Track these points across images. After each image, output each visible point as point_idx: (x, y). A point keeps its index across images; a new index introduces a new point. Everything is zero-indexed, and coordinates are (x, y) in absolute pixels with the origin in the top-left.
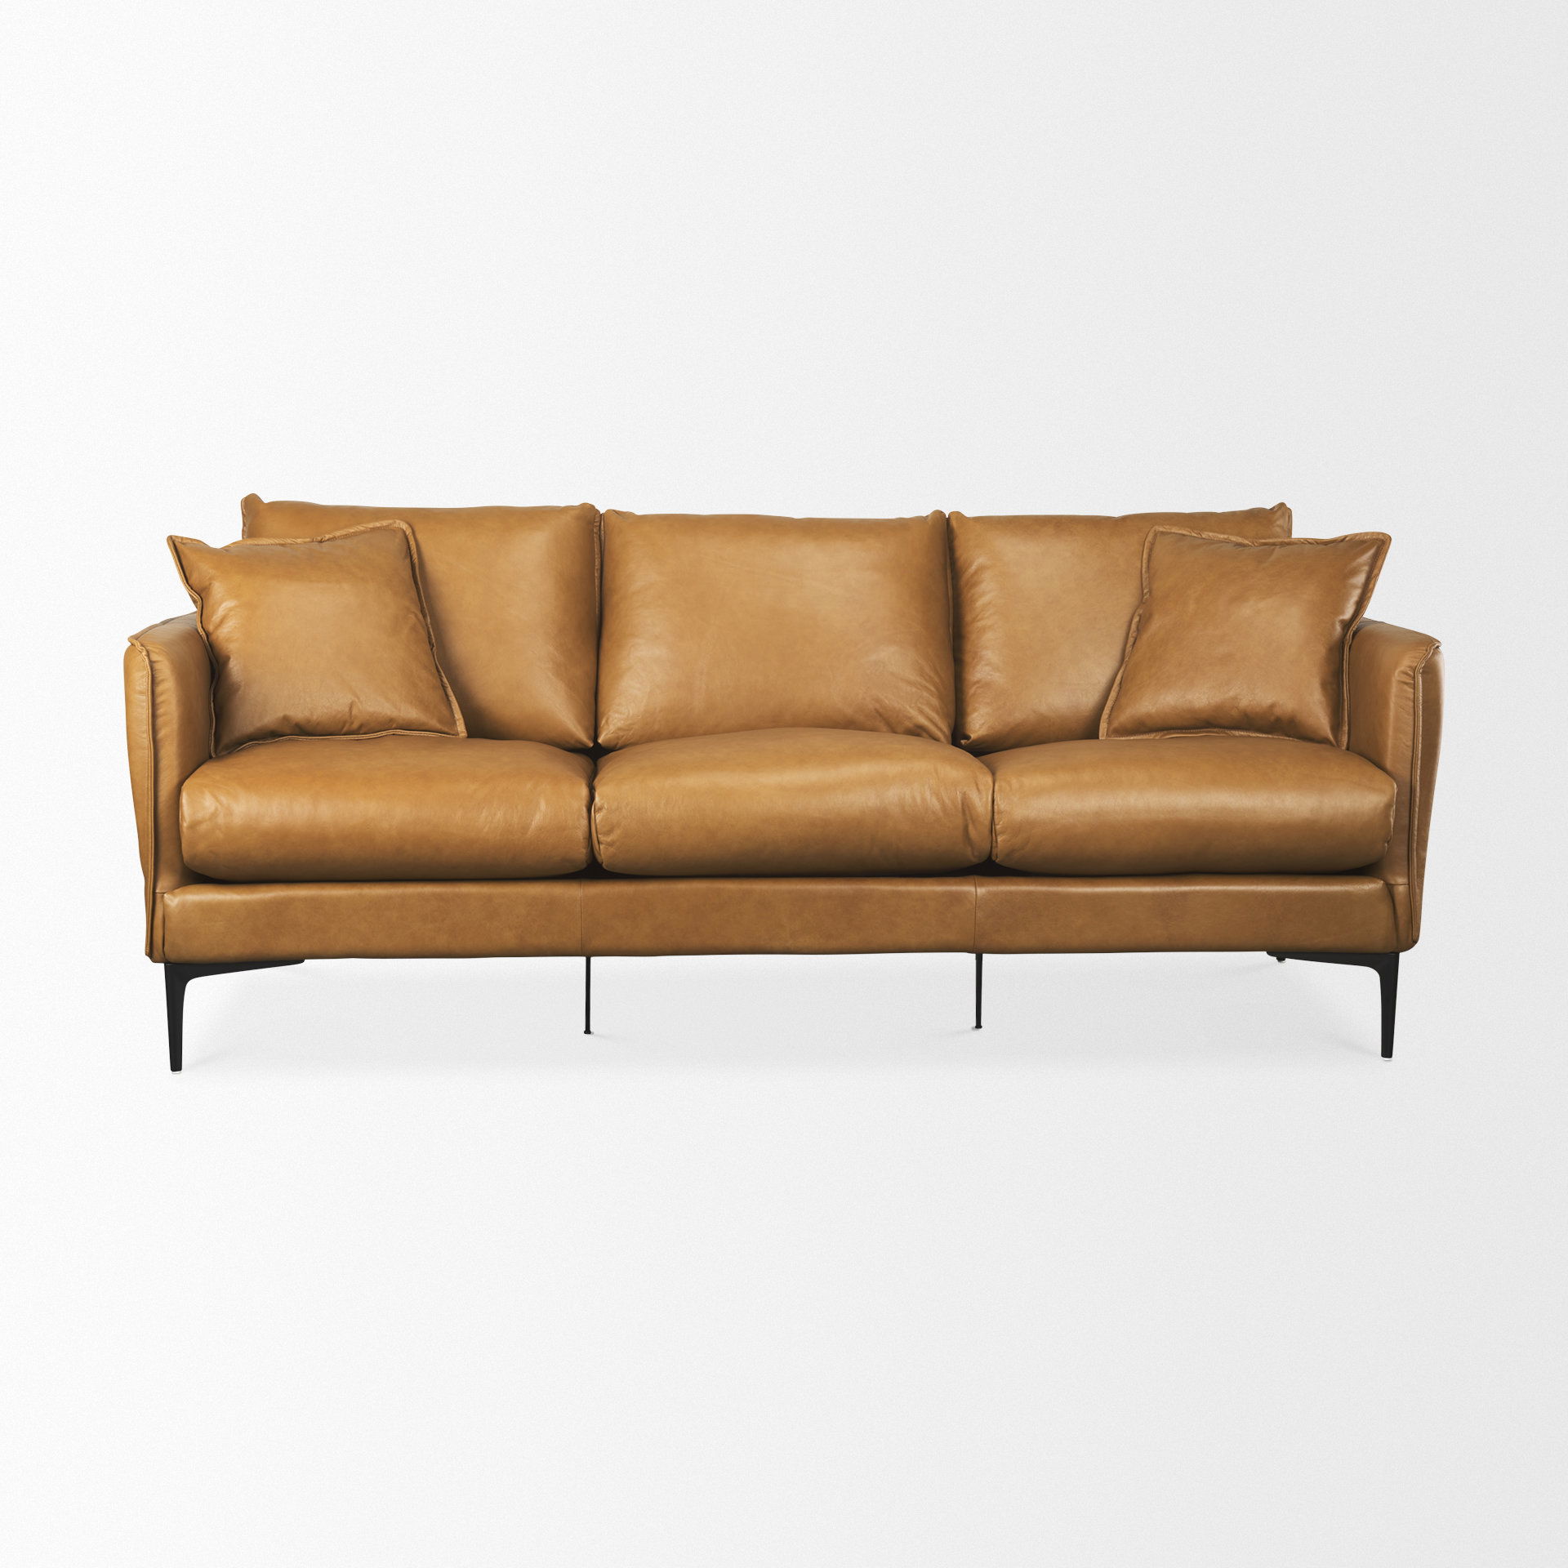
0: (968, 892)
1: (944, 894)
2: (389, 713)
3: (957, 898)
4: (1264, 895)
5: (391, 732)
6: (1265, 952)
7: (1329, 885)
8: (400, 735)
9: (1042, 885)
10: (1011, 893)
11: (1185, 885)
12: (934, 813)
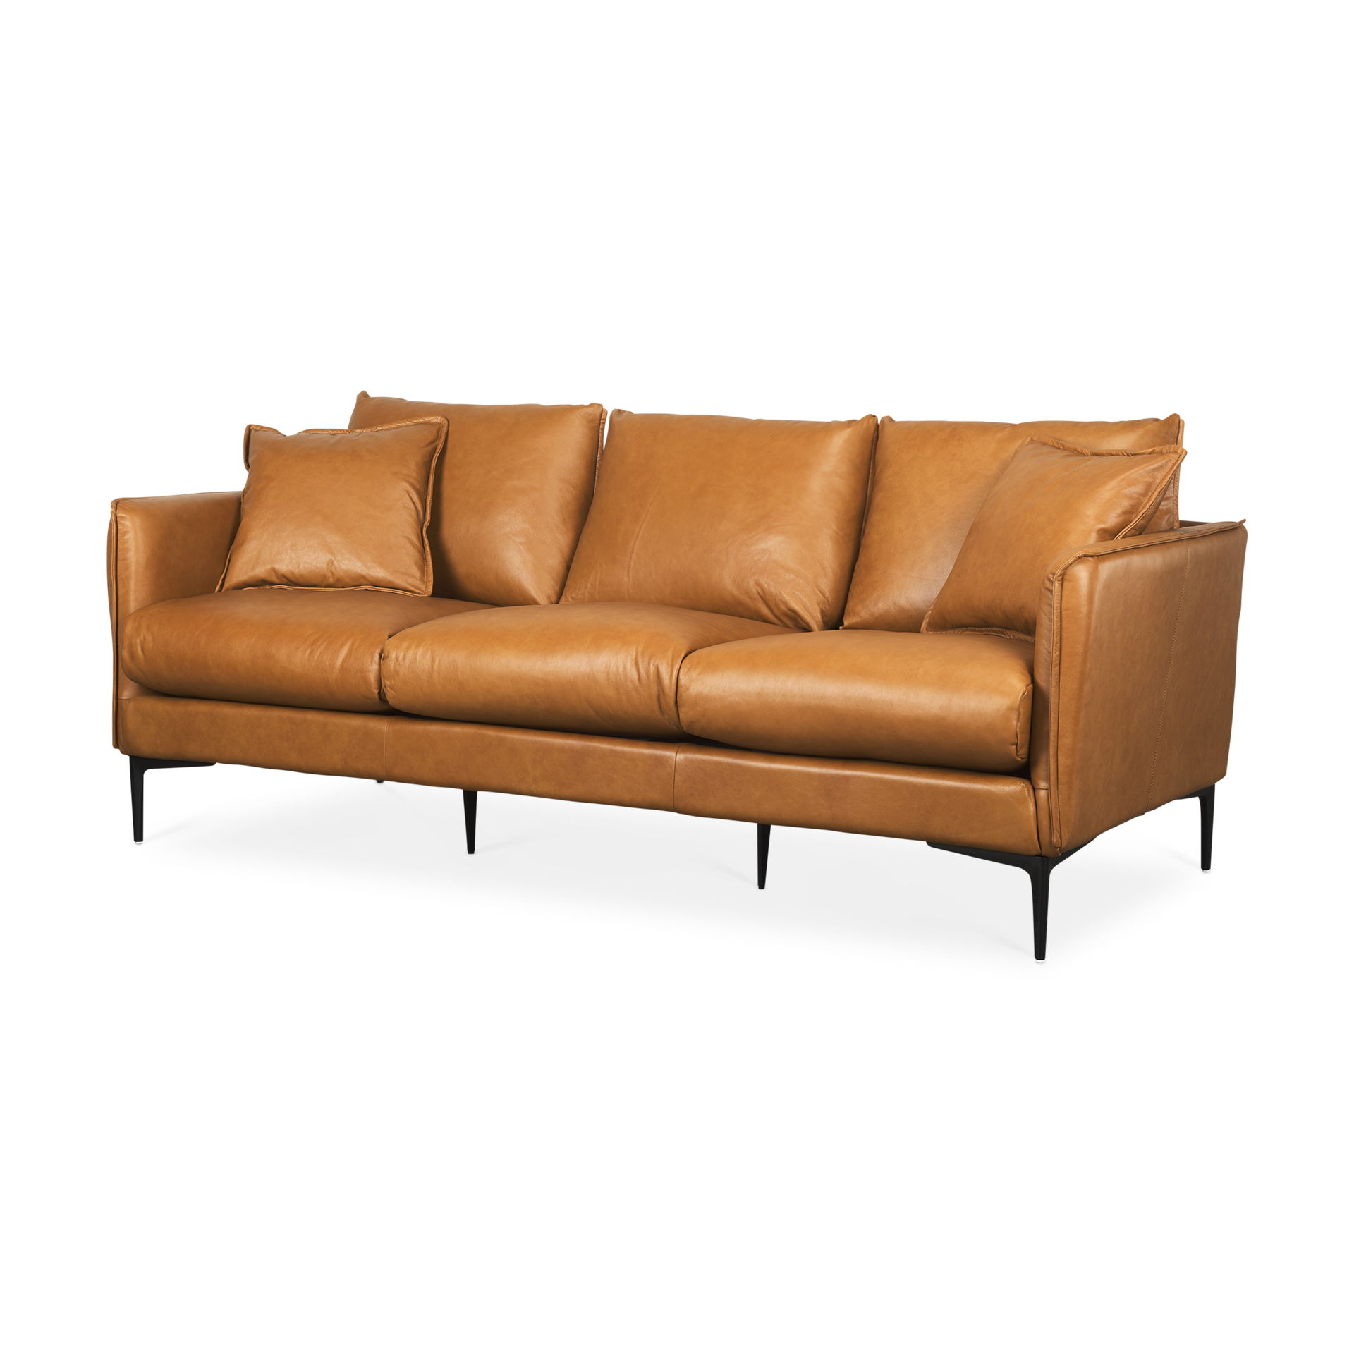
0: (669, 757)
1: (650, 757)
2: (359, 571)
3: (660, 762)
4: (915, 786)
5: (363, 587)
6: (925, 842)
7: (974, 783)
8: (371, 590)
9: (730, 757)
10: (704, 761)
11: (849, 770)
12: (632, 682)
